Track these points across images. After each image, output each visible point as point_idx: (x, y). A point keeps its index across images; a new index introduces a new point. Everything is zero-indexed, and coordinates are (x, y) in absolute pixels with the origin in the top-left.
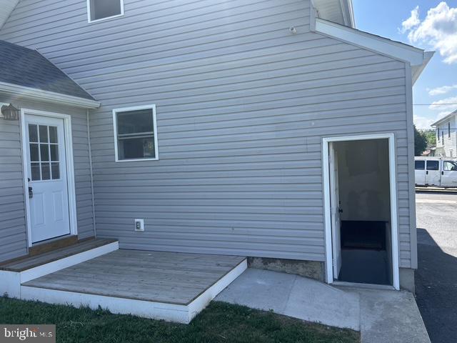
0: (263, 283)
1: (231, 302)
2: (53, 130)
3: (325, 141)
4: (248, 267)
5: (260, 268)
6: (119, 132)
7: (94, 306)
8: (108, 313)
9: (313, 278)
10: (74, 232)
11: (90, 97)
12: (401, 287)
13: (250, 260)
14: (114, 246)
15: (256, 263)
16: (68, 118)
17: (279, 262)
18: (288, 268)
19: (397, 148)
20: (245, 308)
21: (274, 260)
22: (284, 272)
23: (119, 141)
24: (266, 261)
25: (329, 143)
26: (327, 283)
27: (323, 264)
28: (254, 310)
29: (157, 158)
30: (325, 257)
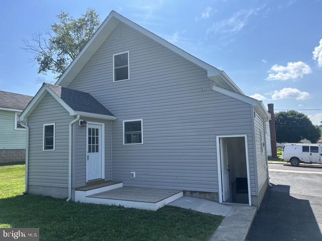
0: (189, 201)
1: (174, 205)
2: (97, 130)
3: (217, 137)
4: (184, 196)
5: (188, 196)
6: (125, 131)
7: (117, 204)
8: (123, 207)
9: (213, 201)
10: (103, 177)
11: (112, 115)
12: (252, 205)
13: (184, 192)
14: (120, 185)
15: (187, 193)
16: (103, 125)
17: (198, 193)
18: (202, 196)
19: (248, 141)
20: (180, 208)
21: (196, 192)
22: (200, 198)
23: (125, 135)
24: (192, 192)
25: (219, 138)
26: (219, 203)
27: (217, 194)
28: (183, 209)
29: (142, 143)
30: (218, 191)
